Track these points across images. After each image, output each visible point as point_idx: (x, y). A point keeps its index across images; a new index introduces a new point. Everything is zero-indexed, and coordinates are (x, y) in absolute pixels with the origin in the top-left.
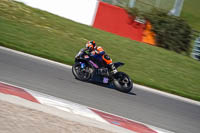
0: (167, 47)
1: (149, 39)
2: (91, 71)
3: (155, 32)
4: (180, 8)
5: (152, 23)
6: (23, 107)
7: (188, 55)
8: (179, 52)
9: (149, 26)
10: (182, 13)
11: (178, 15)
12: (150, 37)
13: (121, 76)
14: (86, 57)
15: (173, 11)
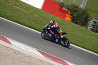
0: (77, 23)
1: (68, 18)
2: (50, 35)
3: (72, 15)
4: (85, 5)
5: (71, 11)
6: (3, 46)
7: (87, 28)
8: (82, 26)
9: (69, 12)
10: (85, 7)
11: (84, 8)
12: (69, 18)
13: (65, 39)
14: (49, 28)
15: (81, 6)
